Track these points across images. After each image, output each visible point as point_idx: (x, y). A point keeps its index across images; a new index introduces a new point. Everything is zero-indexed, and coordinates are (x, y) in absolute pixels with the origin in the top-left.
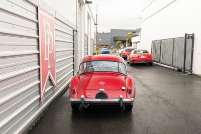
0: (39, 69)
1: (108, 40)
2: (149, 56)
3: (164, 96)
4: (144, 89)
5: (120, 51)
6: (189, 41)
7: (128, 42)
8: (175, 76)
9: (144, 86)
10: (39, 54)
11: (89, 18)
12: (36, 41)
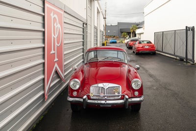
0: (44, 63)
1: (116, 32)
2: (153, 47)
3: (172, 88)
4: (151, 79)
5: (126, 41)
6: (190, 33)
7: (133, 33)
8: (179, 66)
9: (151, 76)
10: (44, 48)
11: (98, 12)
12: (41, 34)
